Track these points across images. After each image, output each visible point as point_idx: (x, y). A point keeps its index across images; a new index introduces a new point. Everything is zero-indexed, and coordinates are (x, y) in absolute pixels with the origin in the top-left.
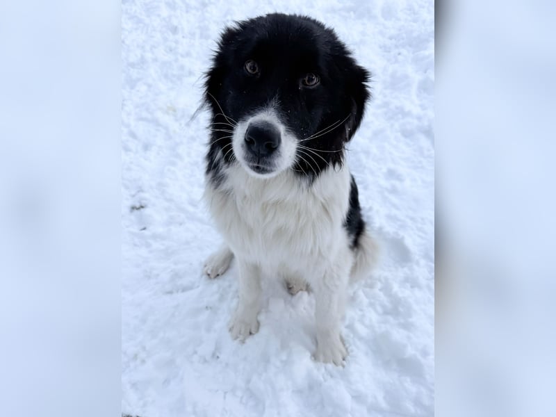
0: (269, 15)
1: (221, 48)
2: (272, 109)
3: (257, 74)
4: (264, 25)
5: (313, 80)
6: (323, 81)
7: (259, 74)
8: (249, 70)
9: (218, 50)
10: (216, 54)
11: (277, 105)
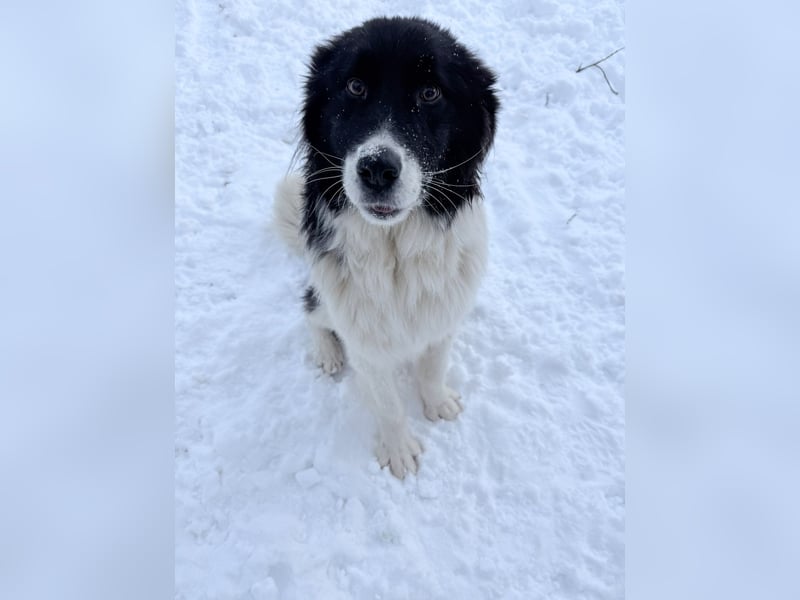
0: (367, 24)
1: (313, 72)
2: (386, 131)
3: (363, 94)
4: (362, 35)
5: (433, 93)
6: (445, 93)
7: (366, 94)
8: (353, 91)
9: (309, 75)
10: (307, 80)
11: (390, 127)
